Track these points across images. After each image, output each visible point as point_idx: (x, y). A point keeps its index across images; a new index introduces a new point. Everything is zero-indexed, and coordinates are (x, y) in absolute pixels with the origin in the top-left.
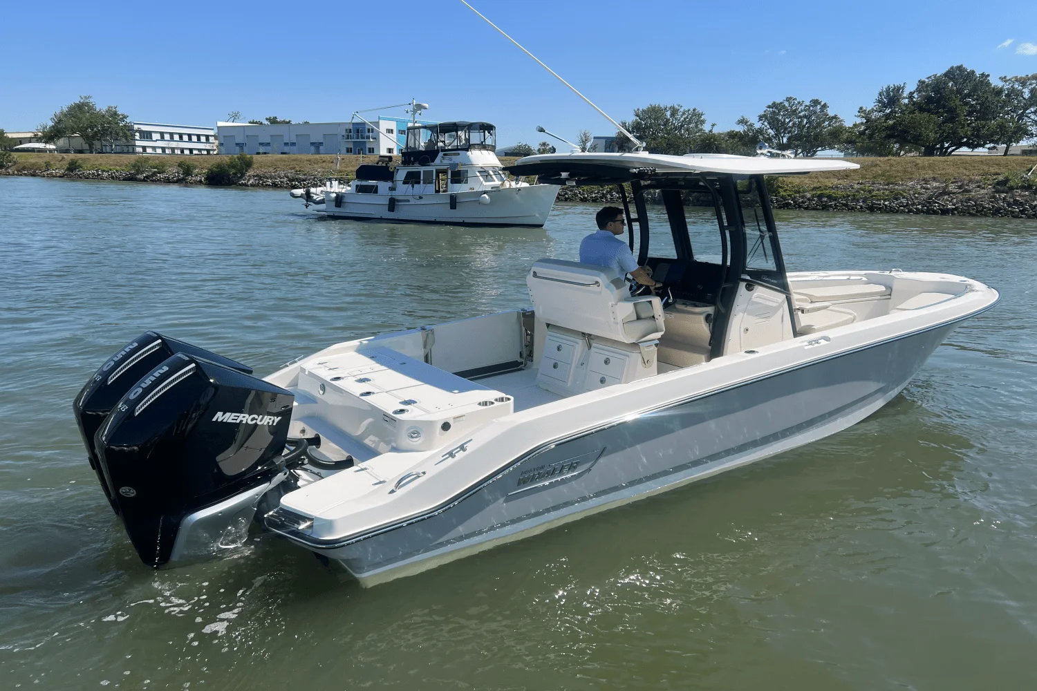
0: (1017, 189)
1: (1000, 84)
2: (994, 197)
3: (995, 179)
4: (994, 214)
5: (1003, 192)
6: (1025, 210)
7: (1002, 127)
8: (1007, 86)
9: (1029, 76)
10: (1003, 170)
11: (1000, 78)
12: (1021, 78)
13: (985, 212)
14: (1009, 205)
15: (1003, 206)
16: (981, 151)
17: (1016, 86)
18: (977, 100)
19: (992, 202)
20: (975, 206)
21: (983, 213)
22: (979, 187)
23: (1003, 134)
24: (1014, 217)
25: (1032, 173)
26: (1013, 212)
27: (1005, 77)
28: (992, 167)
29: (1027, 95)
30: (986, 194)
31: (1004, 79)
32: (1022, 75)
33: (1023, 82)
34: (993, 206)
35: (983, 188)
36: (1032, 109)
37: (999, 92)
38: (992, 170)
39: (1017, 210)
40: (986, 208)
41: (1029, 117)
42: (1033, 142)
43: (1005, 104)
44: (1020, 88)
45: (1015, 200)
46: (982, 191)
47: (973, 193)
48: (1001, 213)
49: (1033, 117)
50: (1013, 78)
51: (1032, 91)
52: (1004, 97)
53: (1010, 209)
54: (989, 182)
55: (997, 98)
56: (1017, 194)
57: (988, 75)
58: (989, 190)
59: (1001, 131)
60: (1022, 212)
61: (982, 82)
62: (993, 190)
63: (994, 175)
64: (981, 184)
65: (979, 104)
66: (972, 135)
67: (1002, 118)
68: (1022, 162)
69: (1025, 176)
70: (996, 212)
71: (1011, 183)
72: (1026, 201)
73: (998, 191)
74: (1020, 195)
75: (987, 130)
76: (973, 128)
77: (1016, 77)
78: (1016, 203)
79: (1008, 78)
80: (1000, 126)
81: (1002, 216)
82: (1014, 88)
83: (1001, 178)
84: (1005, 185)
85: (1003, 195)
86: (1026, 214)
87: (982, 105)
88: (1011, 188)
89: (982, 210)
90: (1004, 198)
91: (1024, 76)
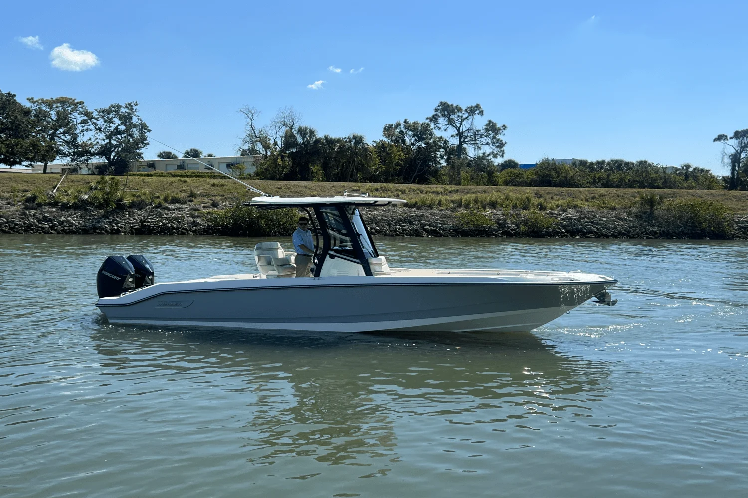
0: (45, 205)
1: (28, 105)
2: (25, 214)
3: (24, 196)
4: (26, 231)
5: (32, 209)
6: (54, 225)
7: (34, 145)
8: (35, 107)
9: (54, 99)
10: (31, 187)
11: (28, 99)
12: (47, 100)
13: (17, 228)
14: (39, 221)
15: (34, 223)
16: (17, 168)
17: (44, 108)
18: (8, 118)
19: (23, 218)
20: (7, 223)
21: (16, 230)
22: (9, 203)
23: (37, 153)
24: (45, 233)
25: (57, 191)
26: (43, 228)
27: (32, 98)
28: (21, 184)
29: (54, 117)
30: (17, 211)
31: (31, 100)
32: (47, 97)
33: (50, 104)
34: (25, 223)
35: (14, 205)
36: (62, 131)
37: (27, 112)
38: (21, 187)
39: (47, 226)
40: (17, 224)
41: (60, 138)
42: (67, 162)
43: (35, 124)
44: (48, 110)
45: (44, 216)
46: (13, 208)
47: (4, 210)
48: (32, 229)
49: (63, 137)
50: (39, 100)
51: (58, 113)
52: (33, 118)
53: (40, 225)
54: (18, 199)
55: (26, 118)
56: (46, 210)
57: (15, 95)
58: (19, 206)
59: (34, 149)
60: (52, 228)
61: (9, 101)
62: (23, 207)
63: (24, 192)
64: (11, 201)
65: (10, 121)
66: (7, 152)
67: (34, 137)
68: (48, 179)
69: (51, 193)
70: (28, 228)
71: (39, 200)
72: (54, 217)
73: (27, 208)
74: (49, 212)
75: (21, 148)
76: (7, 145)
77: (42, 99)
78: (45, 219)
79: (35, 100)
80: (32, 144)
81: (34, 232)
82: (40, 109)
83: (29, 195)
84: (34, 202)
85: (33, 212)
86: (56, 230)
87: (13, 123)
88: (40, 205)
89: (15, 227)
90: (34, 215)
91: (49, 99)
